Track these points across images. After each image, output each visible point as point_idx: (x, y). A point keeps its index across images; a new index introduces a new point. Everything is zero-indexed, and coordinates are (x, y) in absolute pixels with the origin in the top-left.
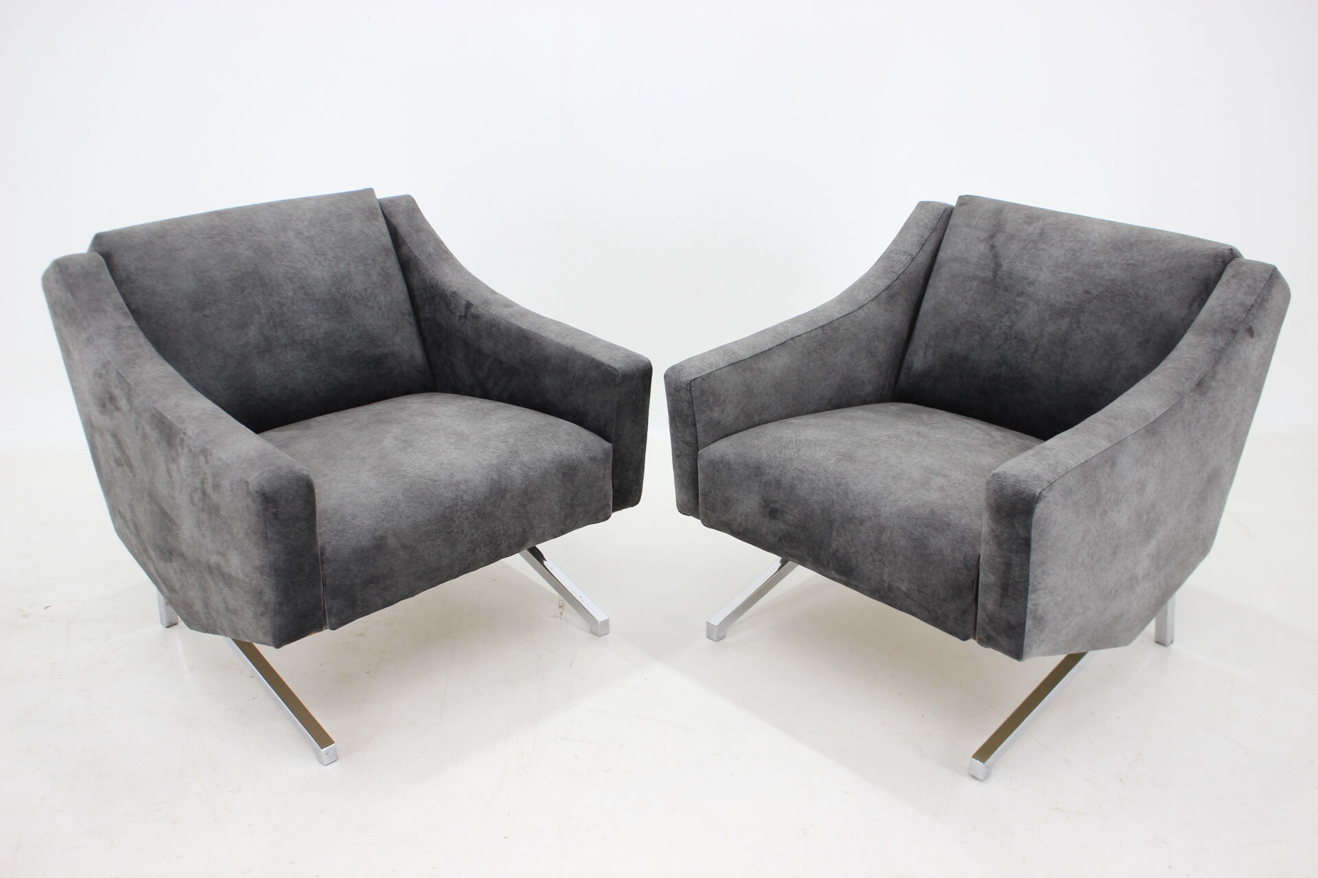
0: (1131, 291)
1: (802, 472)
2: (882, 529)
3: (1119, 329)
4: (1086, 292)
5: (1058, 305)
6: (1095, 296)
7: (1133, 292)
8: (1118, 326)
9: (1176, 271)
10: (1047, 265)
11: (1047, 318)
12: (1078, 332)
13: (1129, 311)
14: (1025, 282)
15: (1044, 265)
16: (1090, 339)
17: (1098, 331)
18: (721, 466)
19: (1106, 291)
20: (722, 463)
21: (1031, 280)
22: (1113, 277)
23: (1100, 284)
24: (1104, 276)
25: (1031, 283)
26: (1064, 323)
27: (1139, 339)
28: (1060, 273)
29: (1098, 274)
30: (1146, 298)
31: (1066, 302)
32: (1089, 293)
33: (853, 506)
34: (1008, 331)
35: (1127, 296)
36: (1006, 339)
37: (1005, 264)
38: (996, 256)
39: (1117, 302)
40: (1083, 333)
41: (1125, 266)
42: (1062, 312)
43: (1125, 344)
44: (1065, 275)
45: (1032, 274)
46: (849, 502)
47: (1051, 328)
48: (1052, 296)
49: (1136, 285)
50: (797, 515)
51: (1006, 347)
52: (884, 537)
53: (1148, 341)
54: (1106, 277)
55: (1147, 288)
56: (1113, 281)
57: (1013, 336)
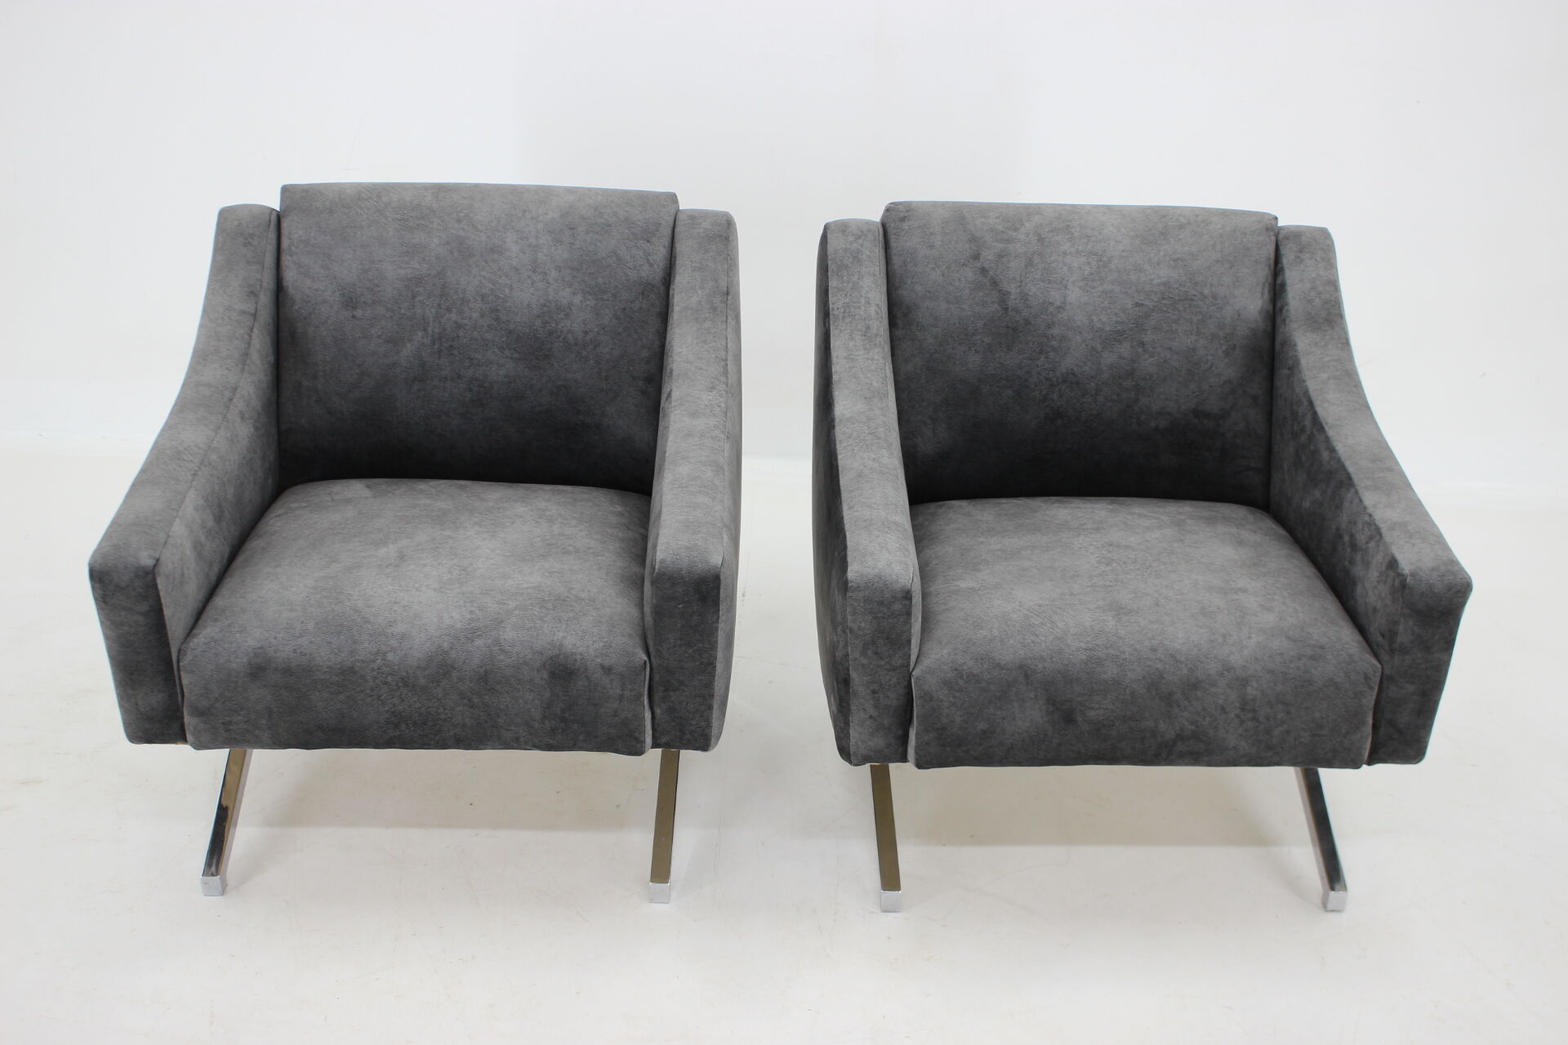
0: (1193, 292)
1: (1091, 650)
2: (1244, 682)
3: (1196, 341)
4: (1137, 305)
5: (1108, 328)
6: (1151, 307)
7: (1196, 293)
8: (1193, 338)
9: (1235, 257)
10: (1071, 280)
11: (1099, 348)
12: (1147, 356)
13: (1200, 317)
14: (1051, 309)
15: (1068, 281)
16: (1165, 361)
17: (1170, 349)
18: (961, 682)
19: (1163, 299)
20: (961, 677)
21: (1058, 303)
22: (1163, 280)
23: (1152, 291)
24: (1152, 280)
25: (1060, 308)
26: (1125, 349)
27: (1224, 348)
28: (1094, 288)
29: (1143, 279)
30: (1215, 297)
31: (1117, 322)
32: (1142, 305)
33: (1191, 669)
34: (1051, 375)
35: (1192, 300)
36: (1052, 385)
37: (1012, 289)
38: (994, 283)
39: (1182, 309)
40: (1152, 356)
41: (1172, 263)
42: (1115, 337)
43: (1210, 358)
44: (1100, 289)
45: (1055, 296)
46: (1184, 665)
47: (1109, 358)
48: (1095, 318)
49: (1196, 284)
50: (1110, 707)
51: (1055, 396)
52: (1249, 690)
53: (1234, 348)
54: (1156, 282)
55: (1211, 285)
56: (1165, 284)
57: (1060, 381)
